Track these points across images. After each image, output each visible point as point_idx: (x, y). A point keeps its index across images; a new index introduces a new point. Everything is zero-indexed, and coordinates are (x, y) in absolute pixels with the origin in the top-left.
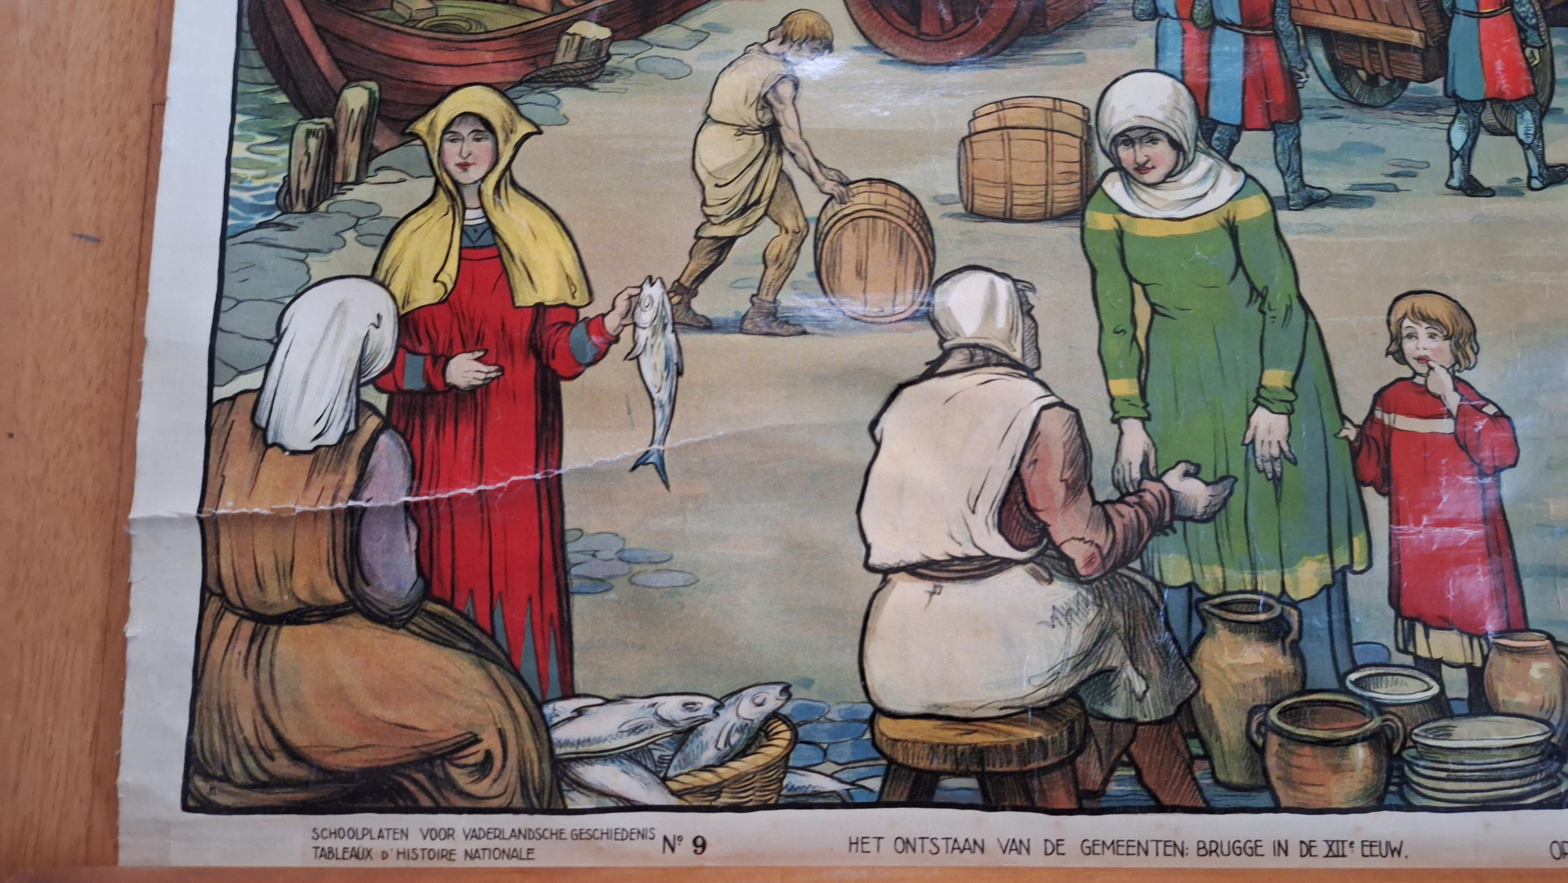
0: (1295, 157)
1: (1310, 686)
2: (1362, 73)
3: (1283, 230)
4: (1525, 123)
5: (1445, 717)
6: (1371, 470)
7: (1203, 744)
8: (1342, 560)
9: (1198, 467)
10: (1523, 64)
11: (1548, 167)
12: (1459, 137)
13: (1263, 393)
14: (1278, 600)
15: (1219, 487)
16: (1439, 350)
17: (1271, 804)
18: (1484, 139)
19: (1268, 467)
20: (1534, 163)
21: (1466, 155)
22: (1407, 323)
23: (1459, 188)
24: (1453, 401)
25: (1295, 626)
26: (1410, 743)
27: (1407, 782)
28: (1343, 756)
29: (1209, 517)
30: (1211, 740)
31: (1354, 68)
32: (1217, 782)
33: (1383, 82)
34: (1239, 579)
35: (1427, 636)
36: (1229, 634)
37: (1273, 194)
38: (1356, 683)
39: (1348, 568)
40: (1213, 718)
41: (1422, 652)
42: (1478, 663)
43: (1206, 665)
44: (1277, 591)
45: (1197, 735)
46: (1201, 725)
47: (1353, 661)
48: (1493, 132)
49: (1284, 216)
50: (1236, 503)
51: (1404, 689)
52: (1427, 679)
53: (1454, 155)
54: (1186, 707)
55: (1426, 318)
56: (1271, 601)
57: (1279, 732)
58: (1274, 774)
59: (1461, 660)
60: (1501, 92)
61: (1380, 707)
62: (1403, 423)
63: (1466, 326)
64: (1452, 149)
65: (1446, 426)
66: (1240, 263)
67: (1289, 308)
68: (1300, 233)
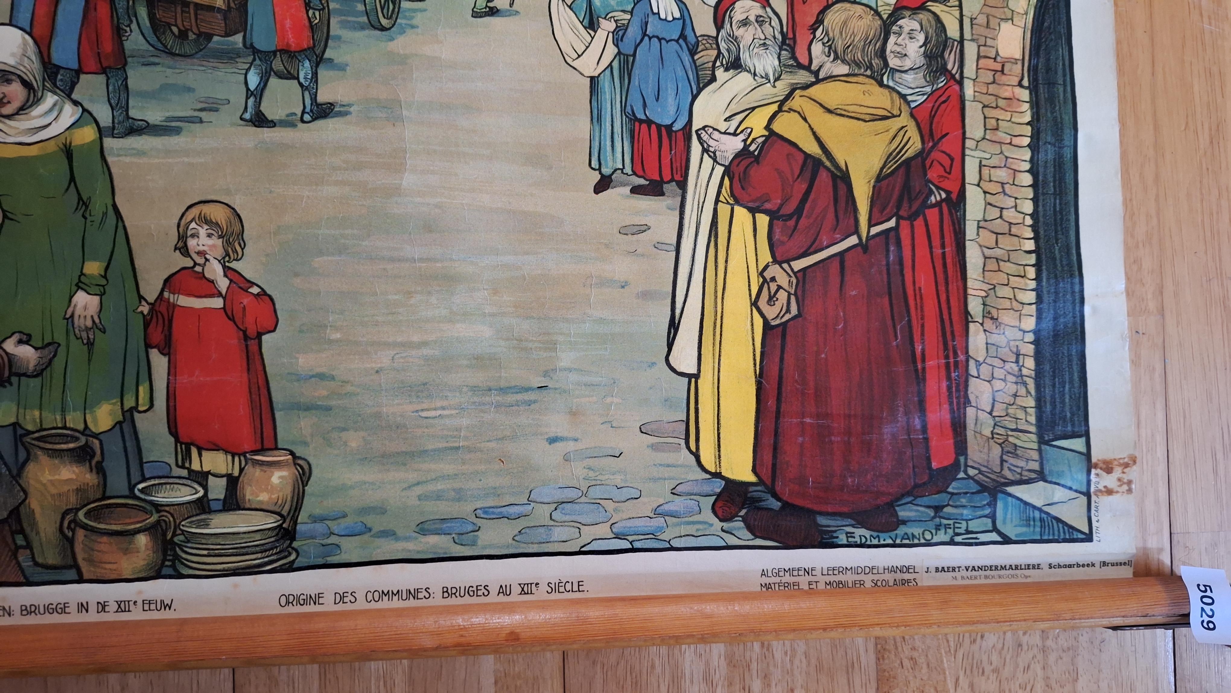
0: (123, 96)
1: (108, 494)
2: (175, 29)
3: (106, 153)
4: (305, 70)
5: (204, 512)
6: (157, 336)
7: (26, 538)
8: (129, 403)
9: (29, 336)
10: (307, 23)
11: (318, 105)
12: (254, 80)
13: (83, 279)
14: (83, 433)
15: (46, 351)
16: (214, 246)
17: (76, 578)
18: (273, 81)
19: (84, 335)
20: (308, 102)
21: (258, 94)
22: (193, 225)
23: (250, 121)
24: (223, 284)
25: (98, 452)
26: (179, 532)
27: (177, 557)
28: (130, 543)
29: (38, 373)
30: (32, 535)
31: (169, 25)
32: (36, 564)
33: (192, 36)
34: (52, 419)
35: (200, 455)
36: (49, 458)
37: (102, 124)
38: (142, 491)
39: (135, 408)
40: (34, 519)
41: (196, 466)
42: (236, 473)
43: (32, 482)
44: (81, 427)
45: (22, 531)
46: (25, 525)
47: (143, 474)
48: (280, 76)
49: (108, 142)
50: (59, 363)
51: (178, 494)
52: (196, 486)
53: (249, 93)
54: (15, 513)
55: (208, 221)
56: (77, 434)
57: (85, 527)
58: (80, 556)
59: (224, 472)
60: (288, 45)
61: (158, 507)
62: (184, 301)
63: (237, 228)
64: (248, 89)
65: (217, 303)
66: (72, 179)
67: (105, 214)
68: (119, 155)
